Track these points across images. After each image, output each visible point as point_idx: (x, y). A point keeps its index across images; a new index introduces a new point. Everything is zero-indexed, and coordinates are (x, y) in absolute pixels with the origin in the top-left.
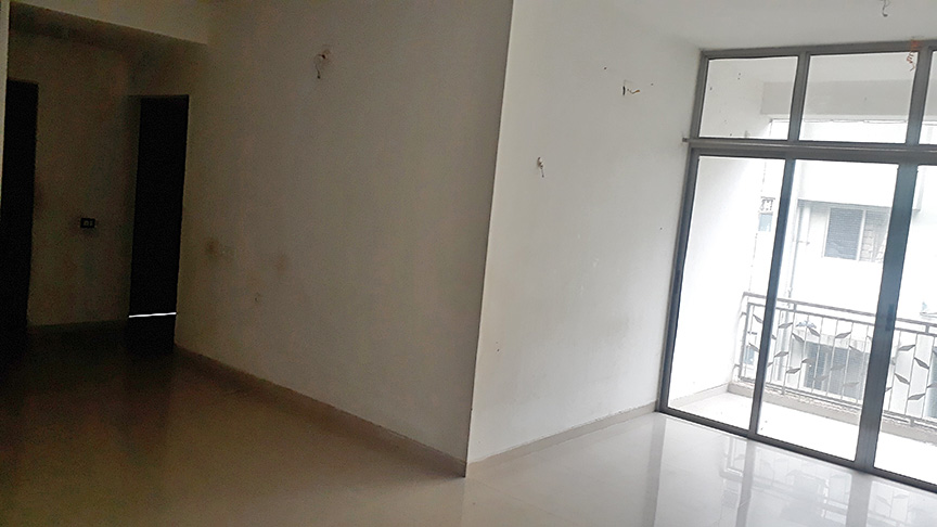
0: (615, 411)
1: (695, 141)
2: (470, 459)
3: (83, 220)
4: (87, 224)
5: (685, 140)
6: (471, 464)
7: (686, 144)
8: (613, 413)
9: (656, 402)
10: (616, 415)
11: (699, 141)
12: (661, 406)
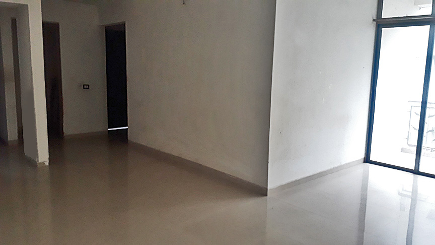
0: (343, 163)
1: (379, 20)
2: (269, 187)
3: (84, 85)
4: (86, 87)
5: (374, 20)
6: (270, 189)
7: (375, 22)
8: (342, 164)
9: (364, 158)
10: (344, 165)
11: (381, 20)
12: (367, 160)
